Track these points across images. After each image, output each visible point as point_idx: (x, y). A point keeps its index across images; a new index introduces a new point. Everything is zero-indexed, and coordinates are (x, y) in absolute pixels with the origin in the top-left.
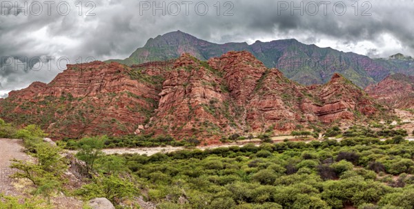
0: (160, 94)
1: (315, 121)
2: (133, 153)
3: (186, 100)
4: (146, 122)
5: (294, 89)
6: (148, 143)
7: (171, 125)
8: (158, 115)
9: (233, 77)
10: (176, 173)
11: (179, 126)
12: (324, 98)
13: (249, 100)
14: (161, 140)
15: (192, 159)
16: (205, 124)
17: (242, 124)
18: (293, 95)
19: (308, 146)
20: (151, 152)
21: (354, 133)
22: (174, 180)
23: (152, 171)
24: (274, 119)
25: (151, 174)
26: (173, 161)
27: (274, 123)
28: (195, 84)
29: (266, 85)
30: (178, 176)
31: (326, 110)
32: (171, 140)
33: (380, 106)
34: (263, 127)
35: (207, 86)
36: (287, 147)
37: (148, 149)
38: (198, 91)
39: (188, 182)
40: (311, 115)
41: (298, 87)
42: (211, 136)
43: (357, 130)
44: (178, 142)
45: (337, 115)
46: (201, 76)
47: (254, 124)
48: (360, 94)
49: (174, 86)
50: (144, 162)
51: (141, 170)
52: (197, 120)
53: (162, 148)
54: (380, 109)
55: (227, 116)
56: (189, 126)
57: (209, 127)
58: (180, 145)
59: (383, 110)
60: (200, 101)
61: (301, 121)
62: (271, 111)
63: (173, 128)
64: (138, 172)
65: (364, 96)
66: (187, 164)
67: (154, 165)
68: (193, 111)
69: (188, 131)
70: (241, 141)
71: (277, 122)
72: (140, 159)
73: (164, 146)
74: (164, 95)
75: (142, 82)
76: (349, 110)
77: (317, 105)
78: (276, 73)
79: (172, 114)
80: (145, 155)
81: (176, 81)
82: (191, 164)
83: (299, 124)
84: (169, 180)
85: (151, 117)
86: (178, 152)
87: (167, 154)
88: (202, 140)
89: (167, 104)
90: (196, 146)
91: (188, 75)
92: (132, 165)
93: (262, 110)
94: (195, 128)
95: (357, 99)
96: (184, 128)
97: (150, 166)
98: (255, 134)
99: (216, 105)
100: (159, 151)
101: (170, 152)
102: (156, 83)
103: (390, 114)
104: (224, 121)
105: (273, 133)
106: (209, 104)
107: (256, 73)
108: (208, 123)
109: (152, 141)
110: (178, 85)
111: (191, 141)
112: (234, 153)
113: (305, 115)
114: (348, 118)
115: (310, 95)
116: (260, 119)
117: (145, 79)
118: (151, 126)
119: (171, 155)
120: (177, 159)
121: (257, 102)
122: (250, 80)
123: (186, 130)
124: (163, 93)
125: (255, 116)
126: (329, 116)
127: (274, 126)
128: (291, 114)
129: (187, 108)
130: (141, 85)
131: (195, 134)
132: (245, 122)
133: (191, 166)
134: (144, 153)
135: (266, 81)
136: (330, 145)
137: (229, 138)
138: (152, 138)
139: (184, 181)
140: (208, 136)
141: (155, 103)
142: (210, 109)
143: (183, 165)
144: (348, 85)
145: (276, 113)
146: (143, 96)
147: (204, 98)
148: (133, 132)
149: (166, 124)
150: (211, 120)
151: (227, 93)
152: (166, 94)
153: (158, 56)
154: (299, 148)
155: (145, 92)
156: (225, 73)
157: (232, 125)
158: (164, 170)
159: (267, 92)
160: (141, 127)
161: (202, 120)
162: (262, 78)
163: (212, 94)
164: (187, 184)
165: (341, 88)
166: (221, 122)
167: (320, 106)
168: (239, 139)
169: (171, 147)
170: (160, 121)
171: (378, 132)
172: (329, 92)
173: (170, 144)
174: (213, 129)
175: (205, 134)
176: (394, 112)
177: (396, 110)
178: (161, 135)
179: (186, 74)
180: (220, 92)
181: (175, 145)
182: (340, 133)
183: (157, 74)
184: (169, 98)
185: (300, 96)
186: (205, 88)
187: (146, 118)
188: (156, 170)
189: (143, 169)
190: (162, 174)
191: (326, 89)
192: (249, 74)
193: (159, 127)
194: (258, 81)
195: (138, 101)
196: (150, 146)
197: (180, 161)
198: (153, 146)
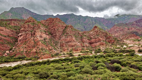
0: (18, 35)
1: (89, 46)
2: (3, 66)
3: (32, 38)
4: (11, 49)
5: (79, 33)
6: (12, 60)
7: (25, 50)
8: (18, 45)
9: (53, 28)
10: (28, 73)
11: (29, 51)
12: (91, 37)
13: (60, 38)
14: (20, 58)
15: (36, 66)
16: (42, 49)
17: (59, 49)
18: (79, 36)
19: (92, 57)
20: (14, 65)
21: (108, 51)
22: (27, 76)
23: (15, 74)
24: (72, 46)
25: (14, 76)
26: (26, 68)
27: (72, 48)
28: (37, 31)
29: (67, 32)
30: (29, 74)
31: (93, 42)
32: (25, 57)
33: (116, 39)
34: (68, 49)
35: (42, 32)
36: (83, 58)
37: (12, 63)
38: (38, 34)
39: (34, 76)
40: (87, 44)
41: (80, 32)
42: (45, 54)
43: (109, 50)
44: (29, 58)
45: (98, 44)
46: (39, 27)
47: (64, 48)
48: (107, 34)
49: (26, 31)
50: (10, 70)
51: (8, 75)
52: (38, 48)
53: (20, 62)
54: (116, 40)
55: (52, 45)
56: (34, 50)
57: (44, 51)
58: (30, 60)
59: (118, 40)
60: (39, 39)
61: (83, 47)
62: (71, 43)
63: (26, 52)
64: (6, 76)
65: (109, 35)
66: (33, 68)
67: (16, 71)
68: (36, 43)
69: (34, 53)
70: (60, 56)
71: (74, 47)
72: (8, 69)
73: (21, 61)
74: (21, 36)
75: (8, 29)
76: (103, 41)
77: (89, 40)
78: (71, 27)
79: (25, 45)
80: (10, 67)
81: (27, 29)
82: (35, 68)
83: (83, 48)
84: (24, 77)
85: (14, 46)
86: (28, 63)
87: (23, 65)
88: (40, 57)
89: (23, 40)
90: (38, 59)
91: (33, 27)
92: (2, 73)
93: (66, 42)
94: (37, 51)
95: (106, 36)
96: (32, 51)
97: (14, 71)
98: (65, 53)
99: (47, 40)
100: (19, 64)
101: (24, 63)
102: (16, 30)
103: (121, 42)
104: (50, 48)
105: (73, 52)
106: (43, 40)
107: (63, 27)
108: (43, 49)
109: (14, 59)
110: (28, 31)
111: (35, 57)
112: (62, 62)
113: (84, 44)
114: (103, 45)
115: (85, 36)
116: (66, 46)
117: (10, 27)
118: (13, 51)
119: (25, 65)
120: (28, 66)
121: (64, 39)
122: (60, 30)
123: (32, 52)
124: (20, 34)
125: (64, 45)
126: (94, 44)
127: (73, 49)
128: (79, 44)
129: (33, 42)
130: (7, 30)
131: (37, 54)
132: (59, 48)
133: (35, 69)
134: (10, 65)
135: (67, 30)
136: (101, 57)
137: (55, 55)
138: (14, 57)
139: (32, 76)
140: (43, 55)
141: (16, 40)
142: (44, 42)
143: (31, 69)
144: (101, 30)
145: (73, 44)
146: (8, 36)
147: (41, 37)
148: (2, 55)
149: (22, 50)
150: (44, 47)
151: (51, 35)
152: (22, 35)
153: (17, 17)
154: (88, 58)
155: (10, 34)
156: (49, 27)
157: (55, 49)
158: (21, 73)
159: (68, 35)
160: (8, 52)
161: (40, 47)
162: (65, 29)
163: (44, 36)
164: (33, 77)
165: (99, 32)
166: (49, 48)
167: (90, 40)
168: (59, 55)
169: (25, 61)
170: (19, 49)
171: (119, 51)
172: (93, 34)
173: (24, 60)
174: (46, 51)
175: (42, 54)
176: (123, 41)
177: (124, 40)
178: (20, 56)
179: (32, 26)
180: (48, 35)
181: (27, 60)
182: (101, 51)
183: (17, 25)
184: (23, 37)
185: (81, 36)
186: (41, 33)
187: (10, 47)
188: (17, 73)
189: (9, 74)
190: (20, 75)
191: (92, 33)
192: (59, 27)
193: (18, 51)
194: (63, 30)
195: (5, 38)
196: (14, 62)
197: (30, 67)
198: (15, 61)
